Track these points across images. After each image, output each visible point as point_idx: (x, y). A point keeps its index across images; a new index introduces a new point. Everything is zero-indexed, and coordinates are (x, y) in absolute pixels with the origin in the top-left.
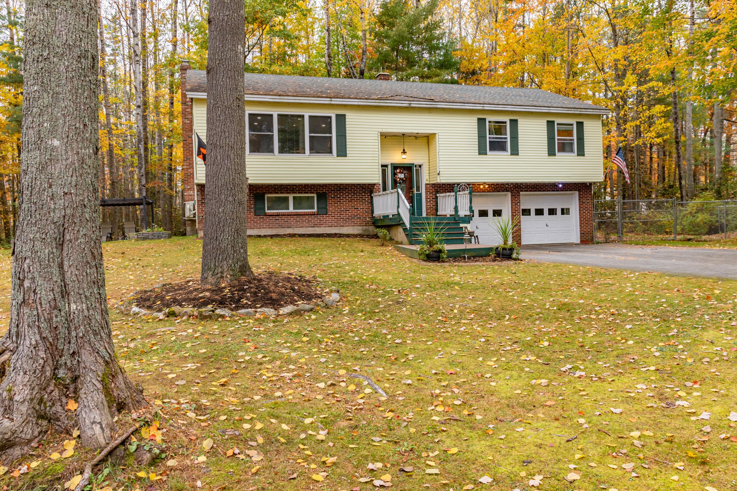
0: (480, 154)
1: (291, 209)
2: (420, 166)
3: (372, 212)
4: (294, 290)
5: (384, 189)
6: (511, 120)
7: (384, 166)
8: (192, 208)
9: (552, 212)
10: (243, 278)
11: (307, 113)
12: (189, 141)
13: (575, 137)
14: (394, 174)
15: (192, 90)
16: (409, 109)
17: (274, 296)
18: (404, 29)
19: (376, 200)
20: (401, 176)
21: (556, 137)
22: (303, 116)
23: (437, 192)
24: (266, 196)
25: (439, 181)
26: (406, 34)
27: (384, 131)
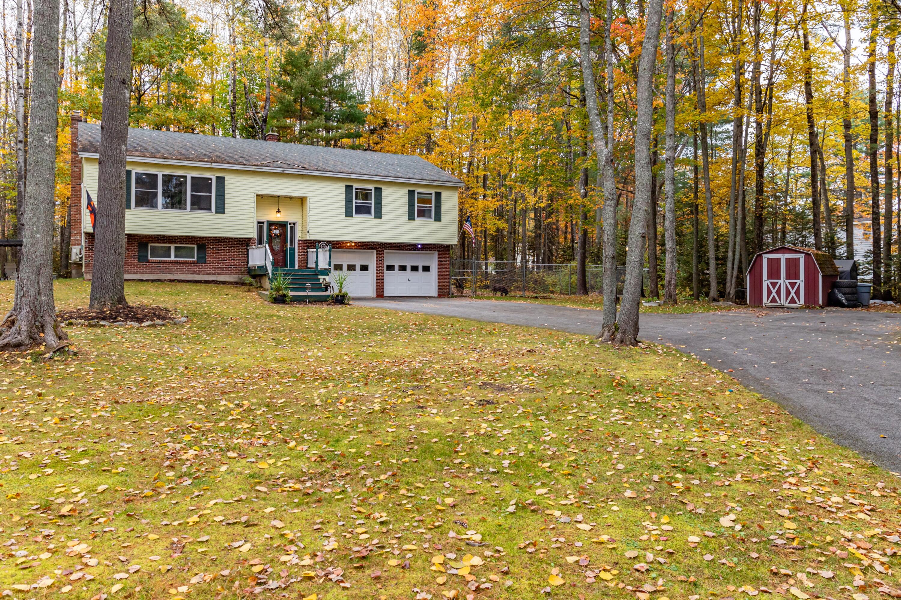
0: (346, 216)
1: (173, 258)
2: (294, 224)
3: (248, 263)
4: (154, 314)
5: (260, 243)
6: (376, 188)
7: (260, 223)
8: (78, 252)
9: (415, 268)
10: (120, 306)
11: (190, 175)
12: (77, 188)
13: (433, 205)
14: (270, 230)
15: (83, 150)
16: (283, 175)
17: (139, 316)
18: (306, 82)
19: (251, 252)
20: (277, 232)
21: (416, 205)
22: (185, 177)
23: (309, 247)
24: (150, 245)
25: (308, 238)
26: (308, 87)
27: (260, 193)
